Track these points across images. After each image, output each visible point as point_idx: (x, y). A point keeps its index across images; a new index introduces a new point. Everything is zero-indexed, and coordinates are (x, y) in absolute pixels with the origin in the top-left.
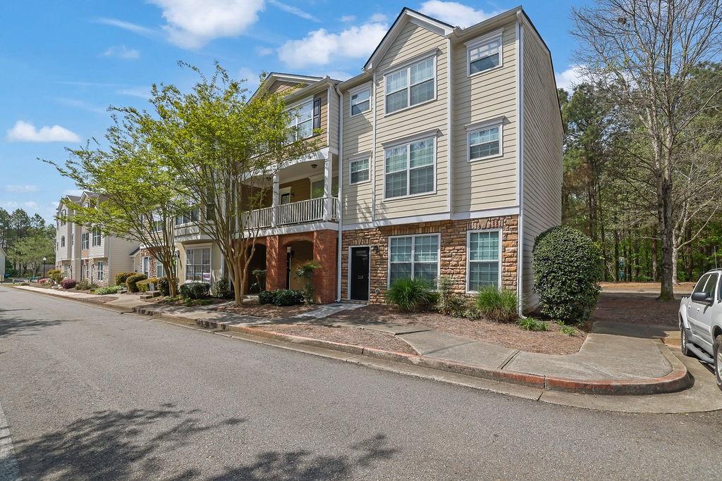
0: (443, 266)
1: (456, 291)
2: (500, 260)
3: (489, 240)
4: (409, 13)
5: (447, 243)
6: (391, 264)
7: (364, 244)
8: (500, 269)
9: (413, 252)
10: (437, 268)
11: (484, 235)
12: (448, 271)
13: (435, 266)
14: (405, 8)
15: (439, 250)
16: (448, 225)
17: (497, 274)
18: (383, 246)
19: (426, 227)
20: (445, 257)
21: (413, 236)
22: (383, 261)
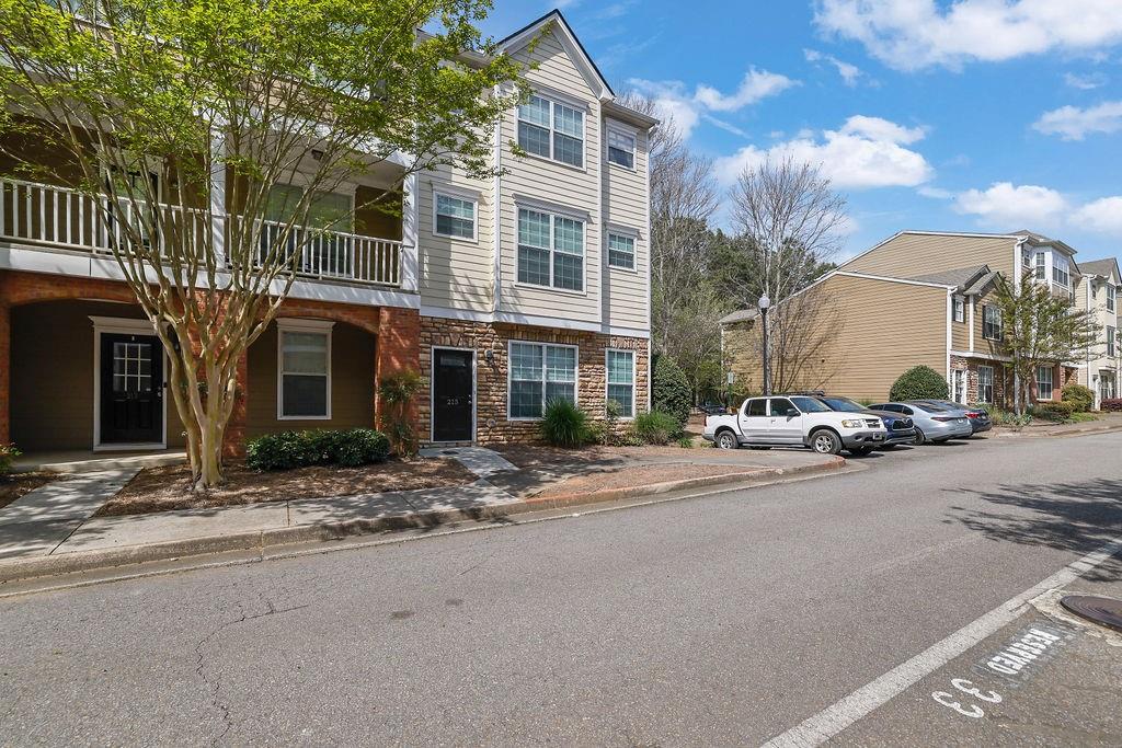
0: (583, 387)
1: (596, 418)
2: (634, 383)
3: (624, 361)
4: (560, 21)
5: (585, 360)
6: (513, 382)
7: (463, 346)
8: (634, 392)
9: (544, 367)
10: (573, 390)
11: (620, 355)
12: (588, 394)
13: (571, 387)
14: (556, 10)
15: (577, 368)
16: (588, 336)
17: (630, 398)
18: (499, 353)
19: (563, 334)
20: (584, 376)
21: (545, 345)
22: (500, 377)
